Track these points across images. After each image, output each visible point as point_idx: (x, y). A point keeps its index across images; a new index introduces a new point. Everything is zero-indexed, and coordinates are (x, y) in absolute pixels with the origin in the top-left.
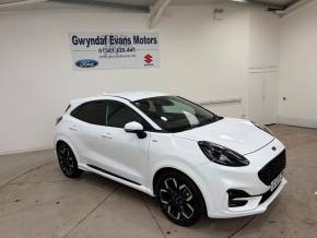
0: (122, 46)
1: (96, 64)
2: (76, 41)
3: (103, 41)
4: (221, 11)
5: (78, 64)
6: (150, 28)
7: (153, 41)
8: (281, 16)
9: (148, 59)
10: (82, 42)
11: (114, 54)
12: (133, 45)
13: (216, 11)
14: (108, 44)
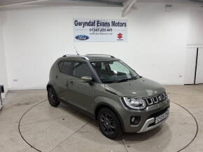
0: (104, 28)
1: (87, 38)
2: (77, 23)
3: (93, 24)
4: (170, 6)
5: (77, 38)
6: (123, 16)
9: (120, 36)
10: (80, 24)
11: (99, 32)
12: (111, 27)
13: (167, 6)
14: (96, 26)
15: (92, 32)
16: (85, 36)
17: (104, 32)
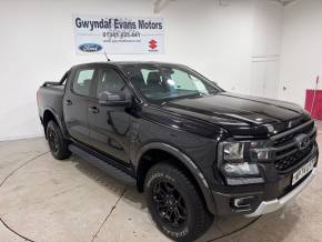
1: (100, 48)
3: (107, 25)
5: (82, 48)
6: (156, 11)
7: (157, 25)
9: (153, 44)
10: (86, 25)
11: (118, 39)
12: (138, 30)
14: (113, 28)
15: (106, 38)
16: (95, 46)
17: (127, 38)
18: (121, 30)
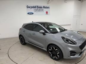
0: (40, 9)
1: (33, 14)
2: (28, 7)
5: (28, 13)
7: (48, 8)
8: (82, 2)
9: (47, 13)
10: (29, 7)
12: (43, 9)
14: (36, 8)
15: (35, 11)
17: (40, 11)
18: (39, 9)
